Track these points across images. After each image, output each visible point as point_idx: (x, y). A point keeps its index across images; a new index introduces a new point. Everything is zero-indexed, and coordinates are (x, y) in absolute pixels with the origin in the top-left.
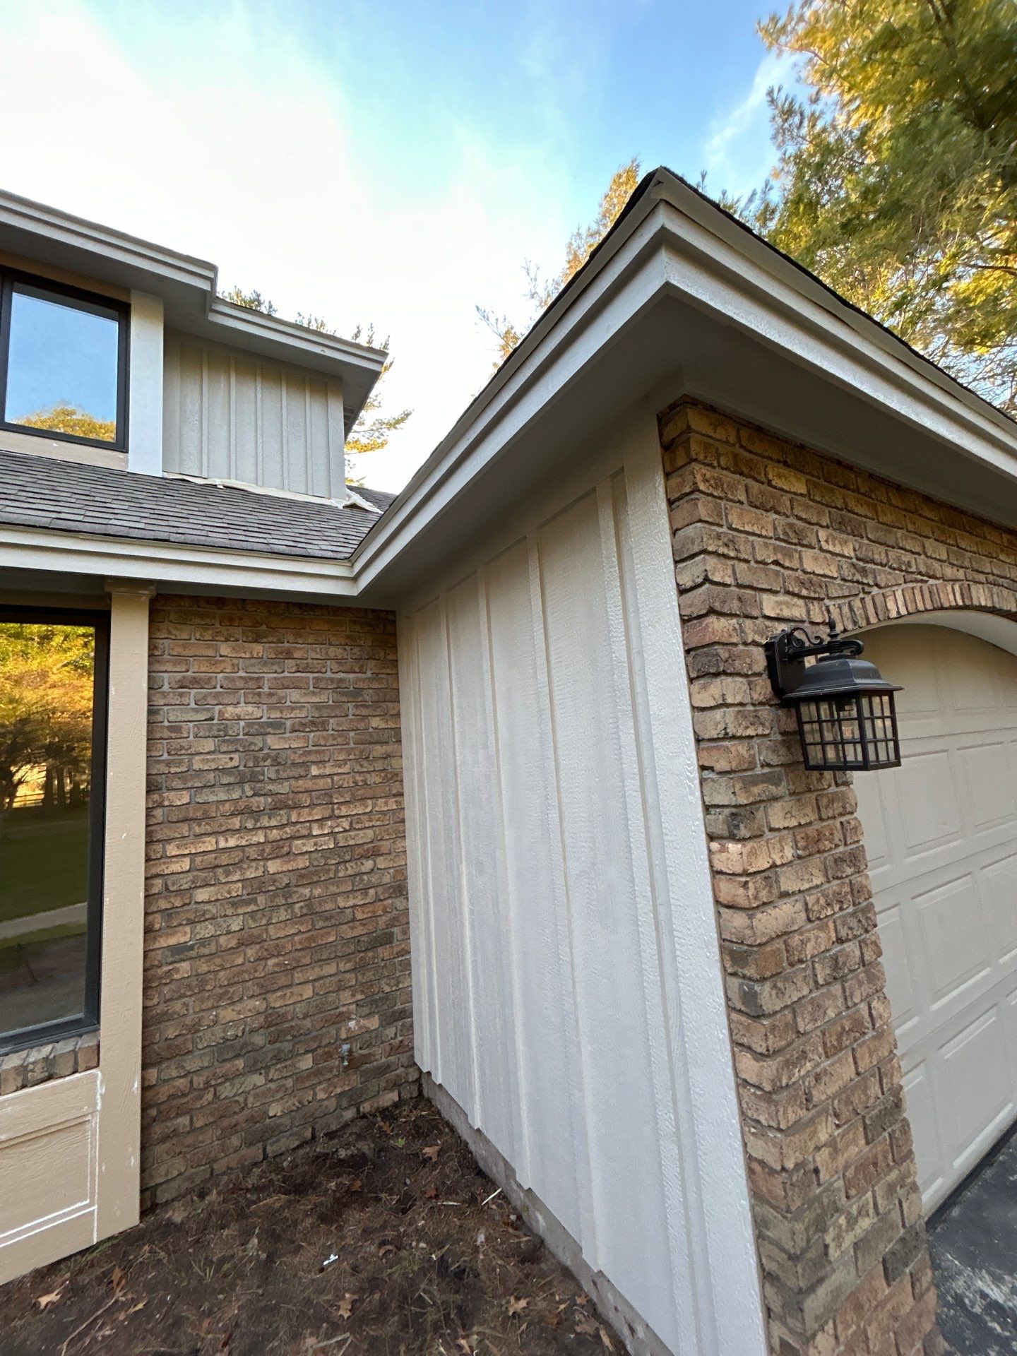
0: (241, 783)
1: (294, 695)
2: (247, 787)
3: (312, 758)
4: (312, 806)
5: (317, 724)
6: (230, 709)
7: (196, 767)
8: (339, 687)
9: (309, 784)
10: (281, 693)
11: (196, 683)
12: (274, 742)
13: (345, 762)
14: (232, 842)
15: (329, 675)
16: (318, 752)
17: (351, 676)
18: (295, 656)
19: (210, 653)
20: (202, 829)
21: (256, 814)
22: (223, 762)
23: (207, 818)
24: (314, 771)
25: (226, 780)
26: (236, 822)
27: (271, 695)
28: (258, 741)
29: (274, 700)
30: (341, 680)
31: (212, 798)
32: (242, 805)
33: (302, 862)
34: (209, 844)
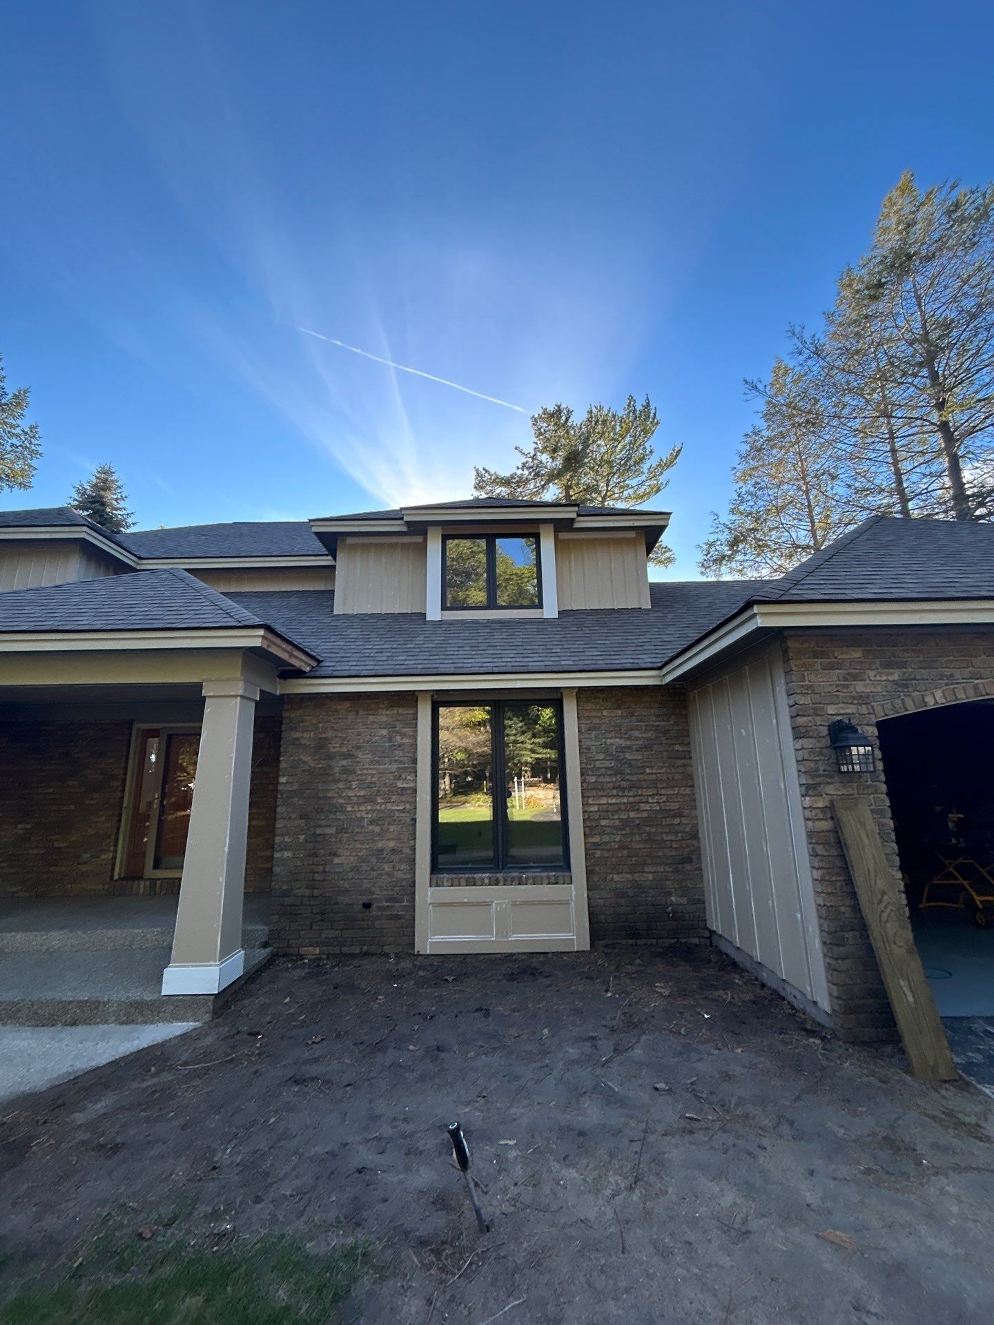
0: (616, 774)
1: (636, 734)
2: (618, 776)
3: (647, 764)
4: (648, 788)
5: (646, 748)
6: (609, 740)
7: (597, 766)
8: (657, 729)
9: (646, 777)
10: (630, 732)
11: (594, 729)
12: (628, 756)
13: (662, 767)
14: (614, 801)
15: (651, 723)
16: (649, 762)
17: (664, 723)
18: (636, 714)
19: (599, 715)
20: (600, 793)
21: (623, 789)
22: (607, 764)
23: (603, 789)
24: (648, 771)
25: (610, 772)
26: (615, 792)
27: (625, 734)
28: (622, 754)
29: (627, 736)
30: (658, 726)
31: (604, 780)
32: (616, 785)
33: (645, 815)
34: (604, 801)
